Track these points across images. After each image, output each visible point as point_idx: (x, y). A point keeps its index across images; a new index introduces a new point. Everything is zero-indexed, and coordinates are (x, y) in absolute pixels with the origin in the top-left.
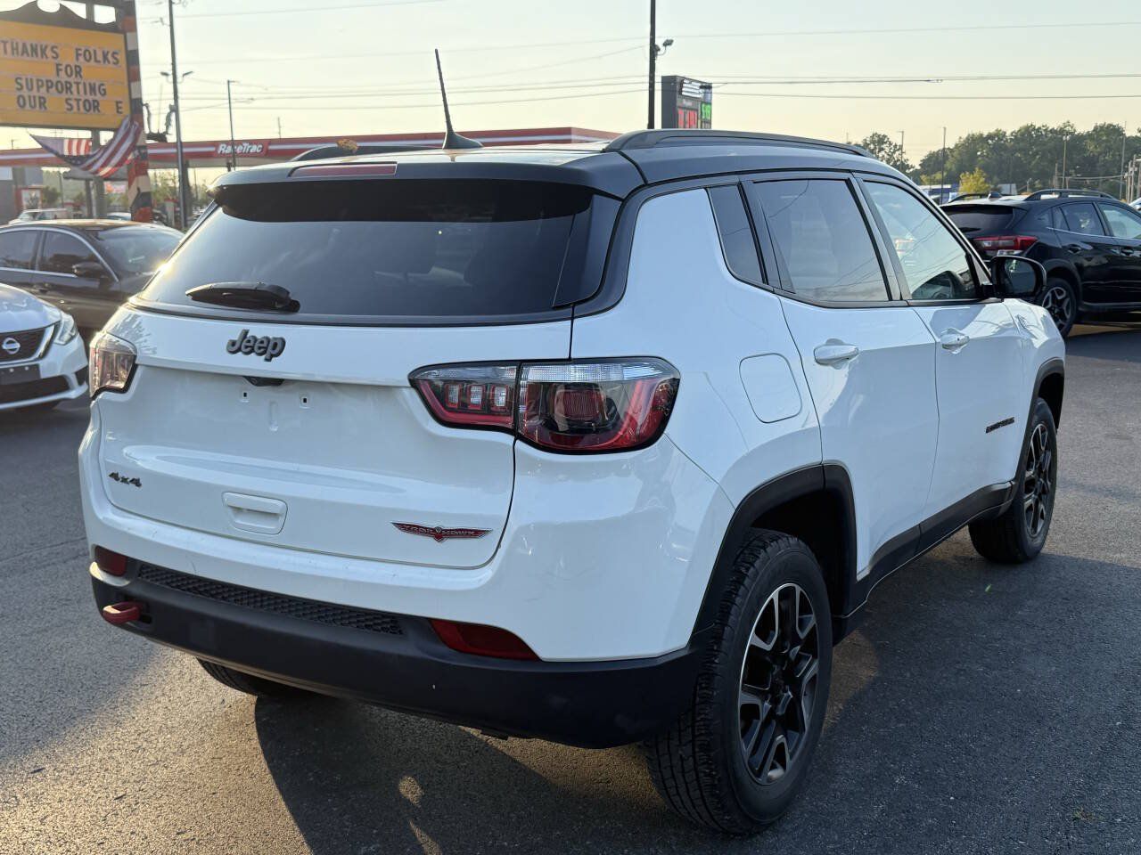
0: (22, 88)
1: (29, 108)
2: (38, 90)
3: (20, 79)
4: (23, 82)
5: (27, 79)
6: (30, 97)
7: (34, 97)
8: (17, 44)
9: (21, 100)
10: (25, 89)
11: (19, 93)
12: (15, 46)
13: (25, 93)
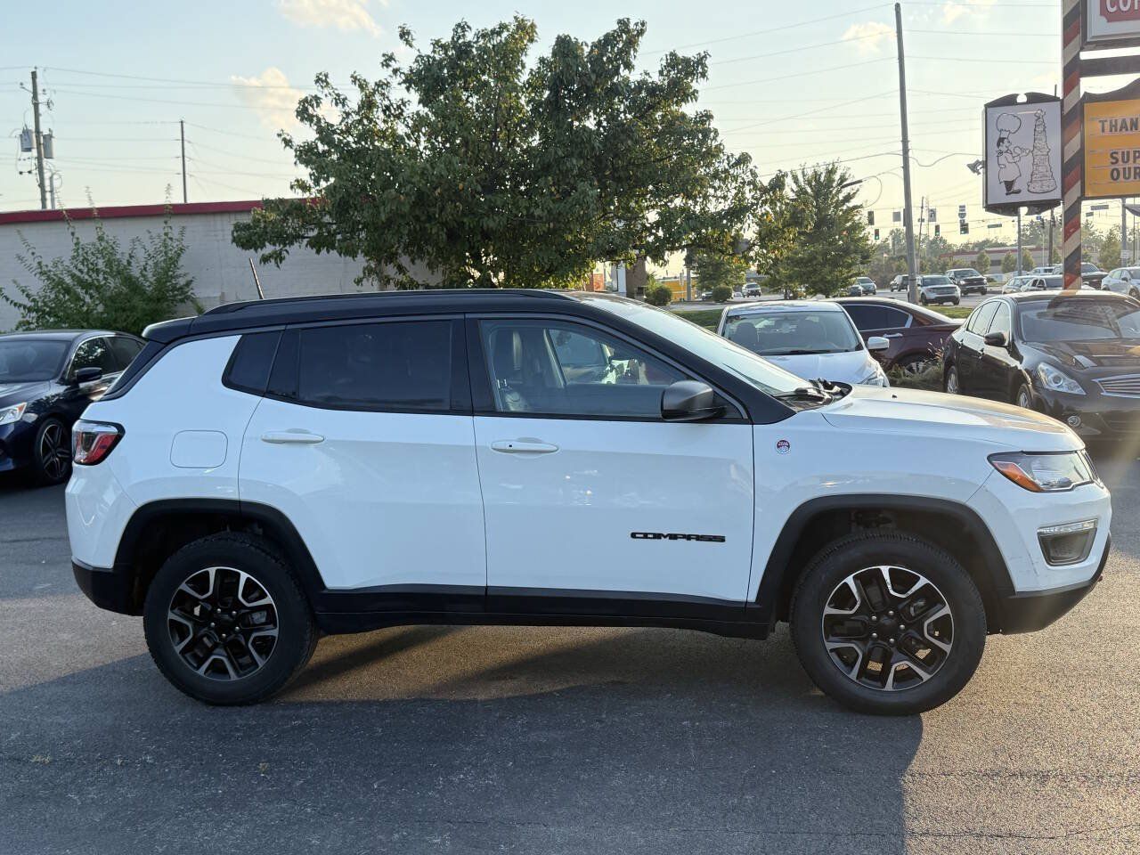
0: (1117, 161)
1: (1123, 180)
2: (1134, 162)
3: (1117, 153)
4: (1119, 156)
5: (1123, 153)
6: (1124, 169)
7: (1129, 168)
8: (1116, 120)
9: (1115, 173)
10: (1120, 162)
11: (1113, 167)
12: (1114, 123)
13: (1120, 166)
